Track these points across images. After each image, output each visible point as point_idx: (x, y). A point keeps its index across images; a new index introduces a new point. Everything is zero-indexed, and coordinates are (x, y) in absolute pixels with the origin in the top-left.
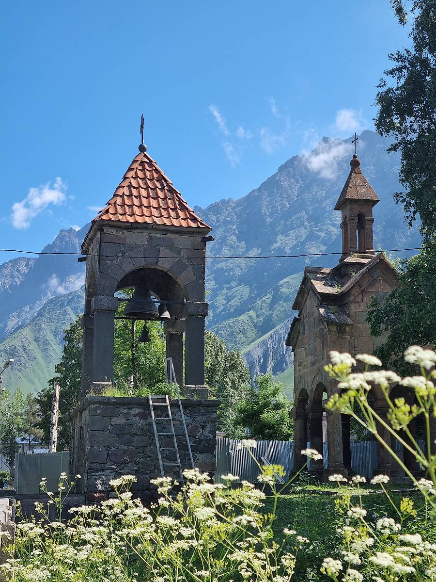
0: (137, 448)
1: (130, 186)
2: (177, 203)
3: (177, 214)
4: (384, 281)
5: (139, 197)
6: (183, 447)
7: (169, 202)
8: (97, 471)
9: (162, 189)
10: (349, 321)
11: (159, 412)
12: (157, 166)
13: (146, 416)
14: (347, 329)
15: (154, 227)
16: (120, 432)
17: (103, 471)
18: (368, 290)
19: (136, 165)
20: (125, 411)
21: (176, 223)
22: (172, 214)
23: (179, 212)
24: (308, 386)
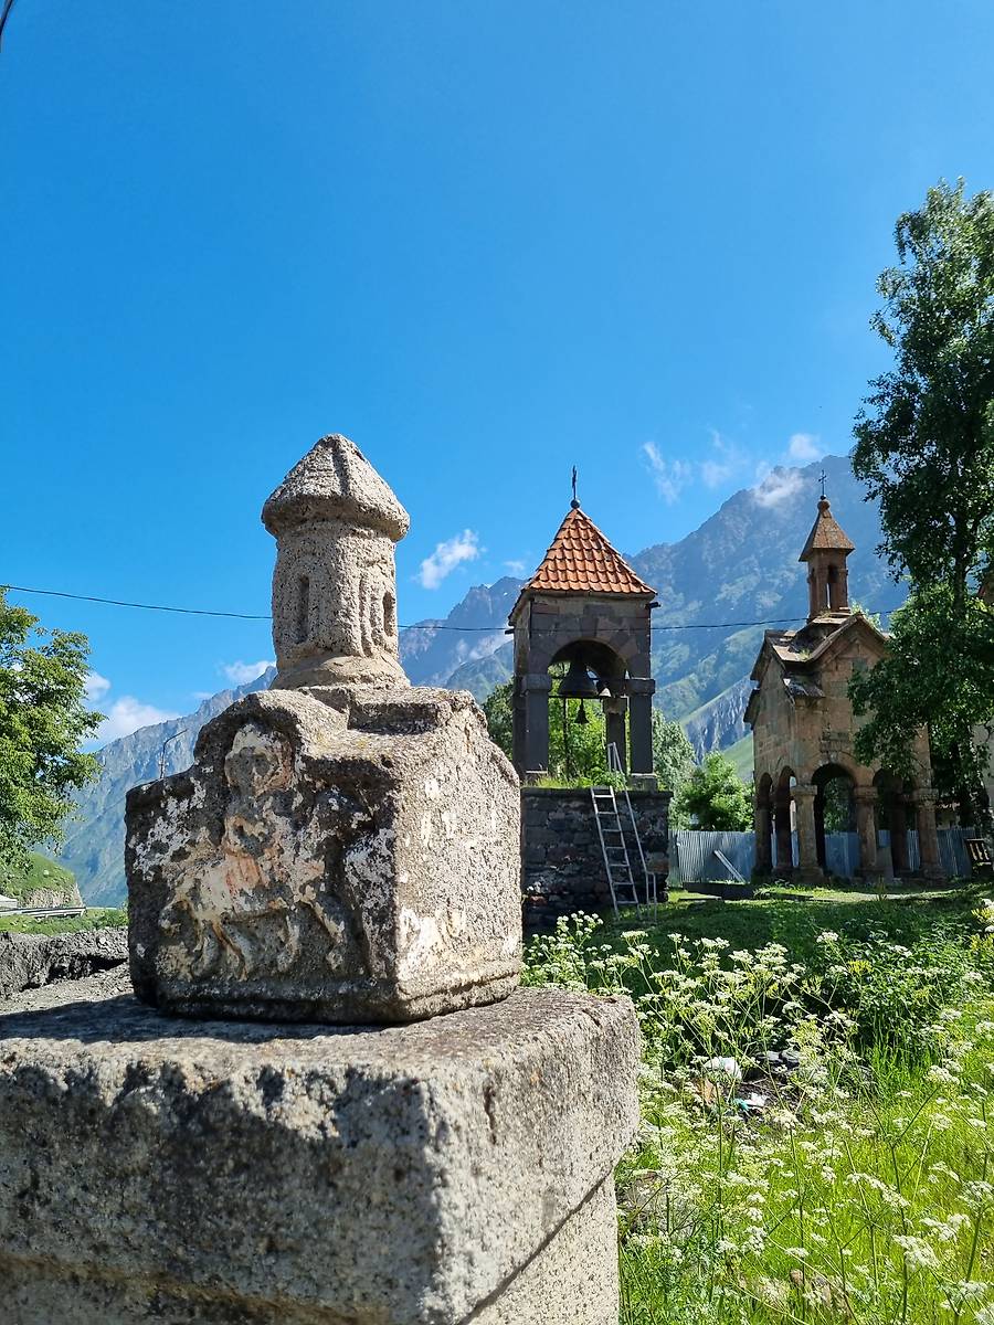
0: (579, 846)
1: (563, 548)
2: (616, 565)
3: (617, 577)
4: (864, 644)
5: (572, 560)
6: (632, 845)
7: (607, 564)
8: (535, 871)
9: (599, 550)
10: (820, 693)
11: (603, 806)
12: (591, 523)
13: (588, 809)
14: (819, 703)
15: (591, 594)
16: (559, 827)
17: (542, 871)
18: (845, 656)
19: (569, 524)
20: (564, 805)
21: (616, 588)
22: (611, 578)
23: (619, 575)
24: (772, 770)
